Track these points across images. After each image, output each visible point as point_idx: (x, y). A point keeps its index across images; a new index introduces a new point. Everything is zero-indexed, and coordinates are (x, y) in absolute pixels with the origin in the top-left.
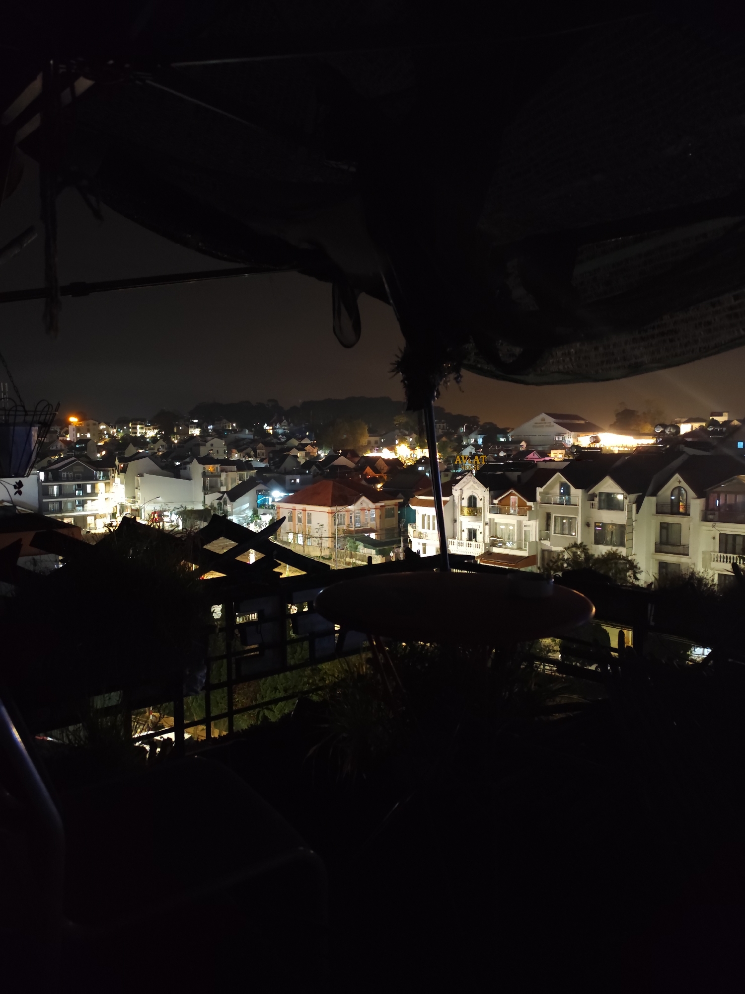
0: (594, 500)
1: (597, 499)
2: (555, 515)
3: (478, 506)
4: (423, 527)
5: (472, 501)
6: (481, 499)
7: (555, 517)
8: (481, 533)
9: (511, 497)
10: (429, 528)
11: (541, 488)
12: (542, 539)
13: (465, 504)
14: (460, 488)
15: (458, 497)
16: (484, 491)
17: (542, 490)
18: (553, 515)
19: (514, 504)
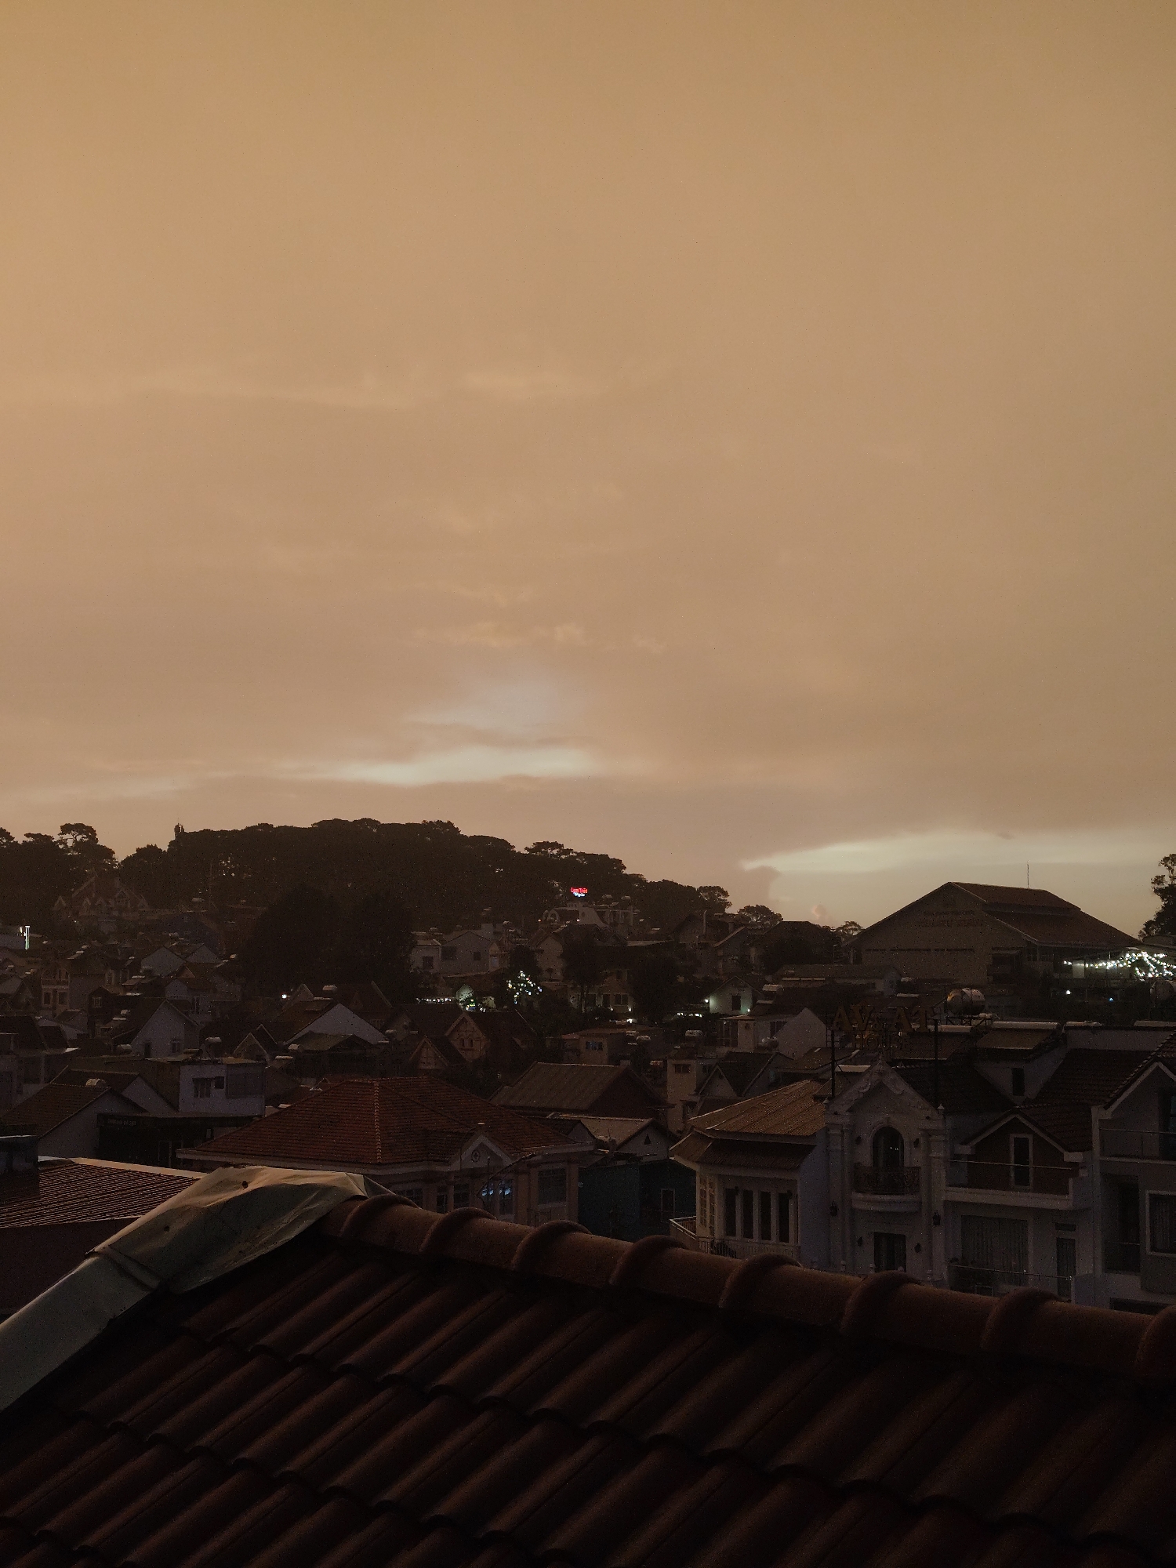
2: (1152, 1192)
3: (907, 1164)
4: (730, 1231)
6: (917, 1143)
7: (1155, 1199)
8: (917, 1247)
9: (1013, 1136)
10: (748, 1234)
11: (1106, 1108)
12: (1110, 1267)
13: (865, 1156)
14: (847, 1107)
15: (842, 1136)
16: (928, 1118)
17: (1107, 1115)
18: (1147, 1192)
19: (1022, 1156)
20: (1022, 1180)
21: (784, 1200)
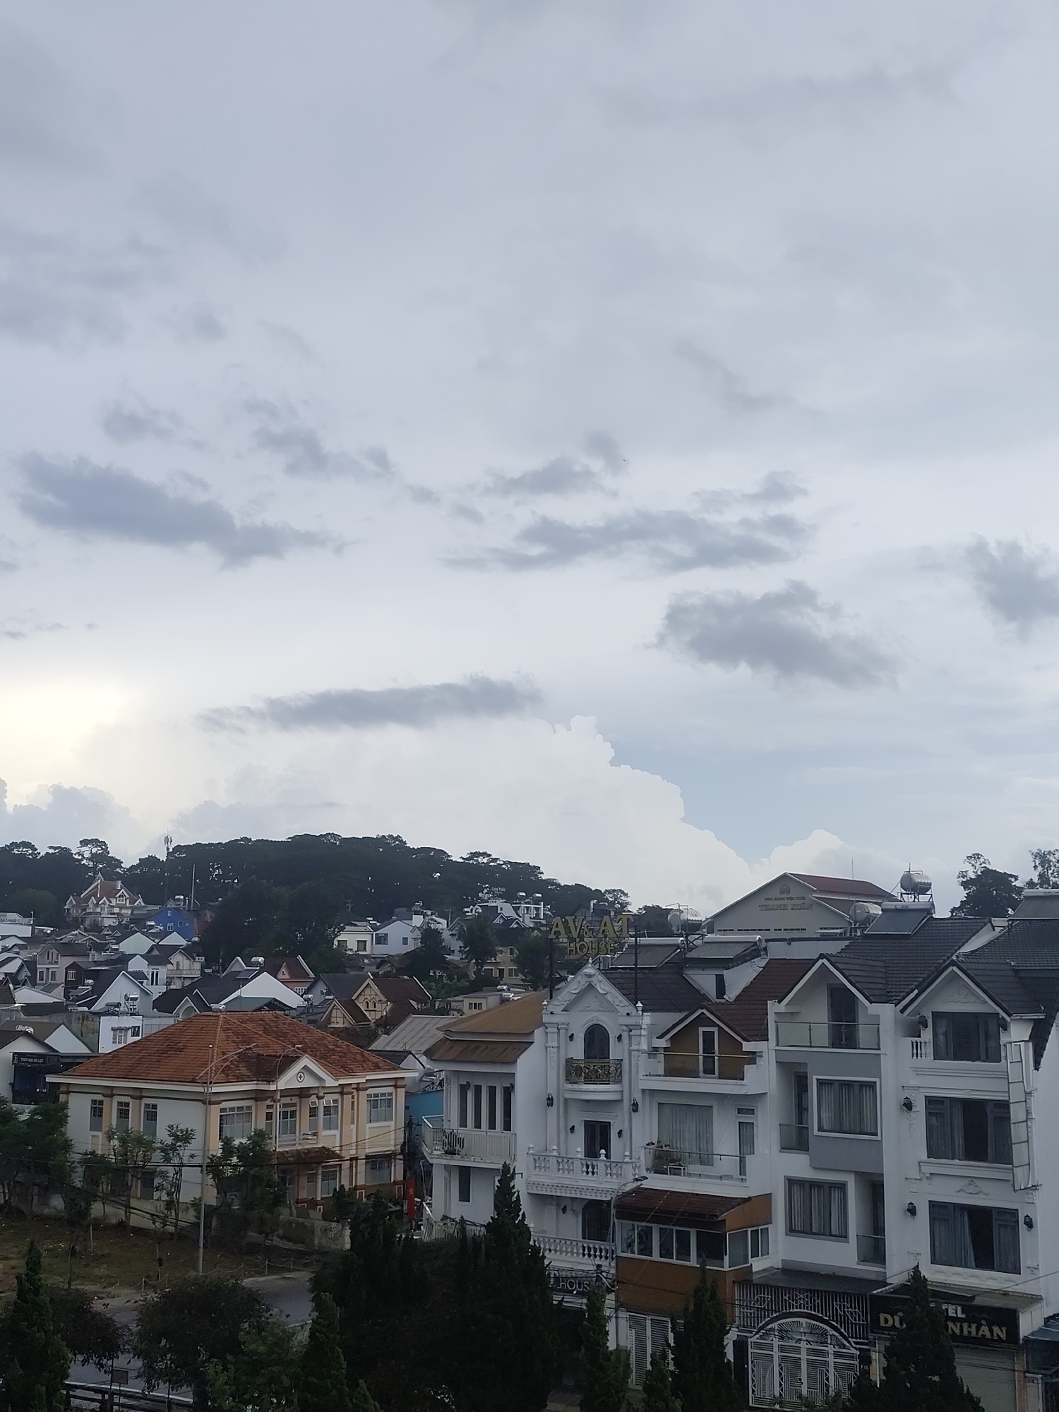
0: (919, 1036)
1: (927, 1035)
2: (819, 1077)
3: (612, 1056)
4: (463, 1123)
5: (596, 1039)
6: (620, 1037)
7: (821, 1083)
8: (620, 1133)
9: (701, 1030)
10: (478, 1125)
11: (779, 1002)
12: (785, 1148)
13: (577, 1051)
14: (563, 1007)
15: (558, 1033)
16: (628, 1014)
17: (782, 1007)
18: (815, 1078)
19: (709, 1047)
20: (709, 1071)
21: (509, 1092)
